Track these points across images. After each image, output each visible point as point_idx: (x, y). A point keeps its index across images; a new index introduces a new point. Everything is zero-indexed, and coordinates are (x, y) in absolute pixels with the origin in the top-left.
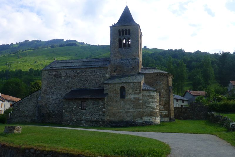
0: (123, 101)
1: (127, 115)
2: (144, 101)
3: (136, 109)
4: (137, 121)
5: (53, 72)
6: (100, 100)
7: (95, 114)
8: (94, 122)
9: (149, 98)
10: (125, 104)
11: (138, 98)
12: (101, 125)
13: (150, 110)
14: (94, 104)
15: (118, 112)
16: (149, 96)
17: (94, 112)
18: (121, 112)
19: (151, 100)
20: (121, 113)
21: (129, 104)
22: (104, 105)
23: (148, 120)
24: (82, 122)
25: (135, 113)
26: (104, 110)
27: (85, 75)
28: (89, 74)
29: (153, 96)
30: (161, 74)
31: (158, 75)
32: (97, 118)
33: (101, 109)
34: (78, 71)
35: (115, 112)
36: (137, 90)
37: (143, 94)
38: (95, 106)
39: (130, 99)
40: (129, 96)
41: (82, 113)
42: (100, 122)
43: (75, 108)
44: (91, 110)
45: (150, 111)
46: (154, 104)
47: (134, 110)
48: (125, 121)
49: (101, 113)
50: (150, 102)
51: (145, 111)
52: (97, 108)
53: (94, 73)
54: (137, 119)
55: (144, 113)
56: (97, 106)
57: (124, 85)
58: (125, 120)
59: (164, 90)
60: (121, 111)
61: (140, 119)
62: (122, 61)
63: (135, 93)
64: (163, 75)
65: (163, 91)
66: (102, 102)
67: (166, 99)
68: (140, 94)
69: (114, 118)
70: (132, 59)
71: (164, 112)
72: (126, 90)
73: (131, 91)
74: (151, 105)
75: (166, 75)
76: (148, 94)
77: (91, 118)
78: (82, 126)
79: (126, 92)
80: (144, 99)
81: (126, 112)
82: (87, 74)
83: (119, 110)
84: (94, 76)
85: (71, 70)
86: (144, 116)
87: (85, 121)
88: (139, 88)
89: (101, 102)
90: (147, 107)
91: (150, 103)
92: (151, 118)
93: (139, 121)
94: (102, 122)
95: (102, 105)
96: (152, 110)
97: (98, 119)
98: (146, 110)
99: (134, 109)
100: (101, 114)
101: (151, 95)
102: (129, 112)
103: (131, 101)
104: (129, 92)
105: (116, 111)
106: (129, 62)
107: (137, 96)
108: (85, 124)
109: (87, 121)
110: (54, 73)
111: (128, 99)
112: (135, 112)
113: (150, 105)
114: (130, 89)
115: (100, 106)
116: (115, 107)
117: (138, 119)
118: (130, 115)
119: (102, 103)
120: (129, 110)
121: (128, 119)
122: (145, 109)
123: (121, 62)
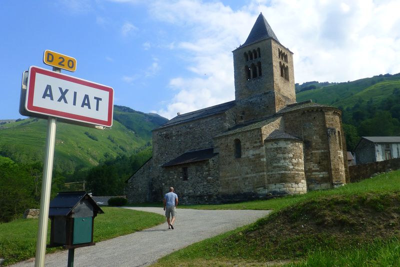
0: (238, 161)
1: (245, 184)
2: (269, 158)
3: (256, 172)
4: (258, 192)
5: (163, 132)
6: (204, 163)
7: (198, 185)
8: (198, 198)
9: (278, 153)
10: (242, 166)
11: (259, 154)
12: (206, 202)
13: (280, 172)
14: (197, 171)
15: (233, 180)
16: (277, 149)
17: (198, 183)
18: (236, 179)
19: (281, 155)
20: (237, 181)
21: (246, 166)
22: (209, 171)
23: (278, 190)
24: (185, 198)
25: (256, 180)
26: (209, 178)
27: (199, 129)
28: (204, 127)
29: (285, 148)
30: (310, 111)
31: (304, 112)
32: (202, 190)
33: (206, 178)
34: (191, 126)
35: (229, 180)
36: (256, 142)
37: (267, 148)
38: (198, 173)
39: (248, 157)
40: (246, 153)
41: (183, 186)
42: (205, 197)
43: (176, 179)
44: (193, 179)
45: (279, 174)
46: (287, 161)
47: (255, 175)
48: (242, 193)
49: (205, 183)
50: (279, 160)
51: (272, 175)
52: (201, 175)
53: (210, 125)
54: (258, 189)
55: (271, 177)
56: (201, 174)
57: (239, 137)
58: (243, 191)
59: (318, 136)
60: (237, 177)
61: (262, 188)
62: (251, 100)
63: (254, 147)
64: (313, 111)
65: (316, 137)
66: (207, 167)
67: (323, 151)
68: (262, 148)
69: (227, 190)
70: (265, 94)
71: (319, 173)
72: (242, 144)
73: (248, 145)
74: (281, 165)
75: (320, 110)
76: (275, 146)
77: (194, 192)
78: (184, 204)
79: (242, 147)
80: (269, 154)
81: (243, 179)
82: (202, 128)
83: (234, 176)
84: (210, 129)
85: (182, 126)
86: (269, 183)
87: (187, 197)
88: (259, 139)
89: (205, 167)
90: (275, 167)
91: (279, 162)
92: (282, 186)
93: (262, 191)
94: (207, 197)
95: (207, 171)
96: (283, 172)
97: (203, 192)
98: (273, 173)
99: (254, 173)
100: (206, 185)
101: (281, 148)
102: (247, 178)
103: (250, 160)
104: (246, 147)
105: (229, 178)
106: (261, 99)
107: (257, 152)
108: (187, 202)
109: (189, 196)
110: (165, 133)
111: (245, 158)
112: (255, 177)
113: (279, 165)
114: (246, 142)
115: (205, 173)
116: (228, 173)
117: (260, 188)
118: (249, 183)
119: (206, 169)
120: (248, 176)
121: (246, 190)
122: (272, 171)
123: (249, 102)
